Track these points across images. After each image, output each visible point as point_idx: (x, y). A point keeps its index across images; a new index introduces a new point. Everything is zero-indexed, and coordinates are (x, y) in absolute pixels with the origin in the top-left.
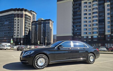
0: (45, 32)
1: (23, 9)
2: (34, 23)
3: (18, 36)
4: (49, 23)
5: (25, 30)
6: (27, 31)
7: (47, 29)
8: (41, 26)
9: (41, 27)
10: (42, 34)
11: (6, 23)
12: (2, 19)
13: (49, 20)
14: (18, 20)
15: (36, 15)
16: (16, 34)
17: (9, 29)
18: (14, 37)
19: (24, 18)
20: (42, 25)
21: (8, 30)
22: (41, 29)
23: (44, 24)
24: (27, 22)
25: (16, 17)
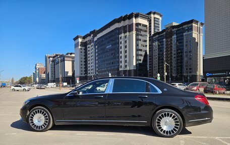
0: (182, 52)
1: (132, 14)
2: (157, 36)
3: (126, 66)
4: (191, 29)
5: (137, 55)
6: (141, 55)
7: (185, 44)
8: (171, 40)
9: (171, 43)
10: (175, 57)
11: (108, 47)
12: (103, 41)
13: (191, 22)
14: (126, 37)
15: (160, 18)
16: (123, 64)
17: (112, 57)
18: (120, 69)
19: (134, 32)
20: (174, 37)
21: (112, 59)
22: (171, 46)
23: (179, 33)
24: (140, 37)
25: (121, 33)
